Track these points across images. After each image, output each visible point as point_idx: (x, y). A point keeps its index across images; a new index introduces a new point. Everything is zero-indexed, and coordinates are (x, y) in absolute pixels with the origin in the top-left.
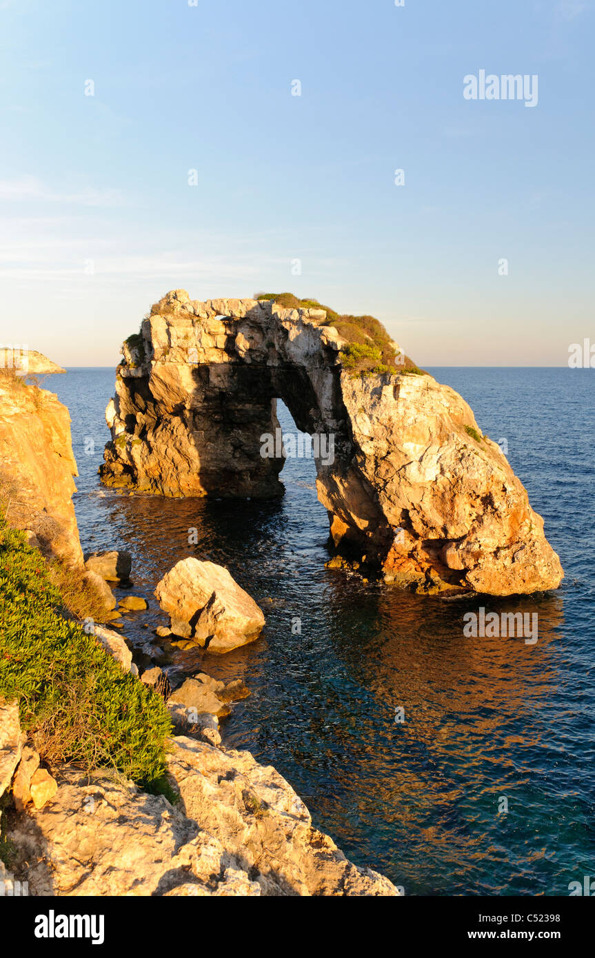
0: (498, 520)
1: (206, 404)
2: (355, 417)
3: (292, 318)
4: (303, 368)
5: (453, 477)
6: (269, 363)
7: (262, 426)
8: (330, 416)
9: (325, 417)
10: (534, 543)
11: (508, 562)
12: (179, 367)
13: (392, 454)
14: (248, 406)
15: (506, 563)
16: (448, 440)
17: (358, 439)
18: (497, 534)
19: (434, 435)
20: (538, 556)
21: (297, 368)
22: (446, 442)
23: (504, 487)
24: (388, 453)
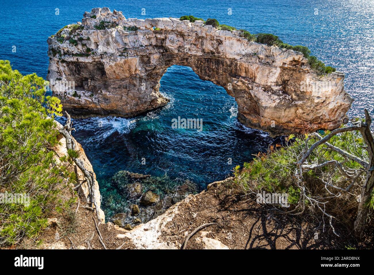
1: (146, 74)
12: (137, 59)
24: (324, 101)
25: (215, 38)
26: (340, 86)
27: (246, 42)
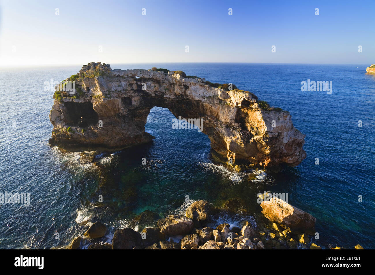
1: (128, 113)
6: (167, 96)
25: (183, 84)
26: (288, 123)
27: (207, 87)
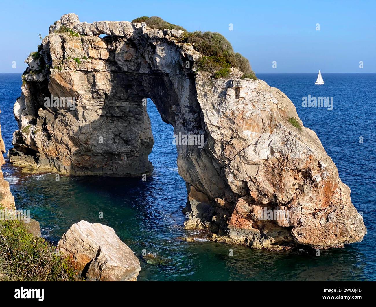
0: (315, 189)
1: (92, 102)
2: (206, 112)
3: (159, 36)
4: (167, 75)
5: (281, 156)
6: (141, 71)
7: (136, 119)
8: (187, 111)
9: (184, 112)
10: (343, 206)
11: (323, 221)
12: (72, 74)
13: (234, 139)
14: (125, 104)
15: (322, 222)
16: (276, 128)
17: (209, 128)
18: (314, 200)
19: (266, 125)
20: (346, 217)
21: (163, 74)
22: (275, 130)
23: (319, 164)
24: (232, 138)
